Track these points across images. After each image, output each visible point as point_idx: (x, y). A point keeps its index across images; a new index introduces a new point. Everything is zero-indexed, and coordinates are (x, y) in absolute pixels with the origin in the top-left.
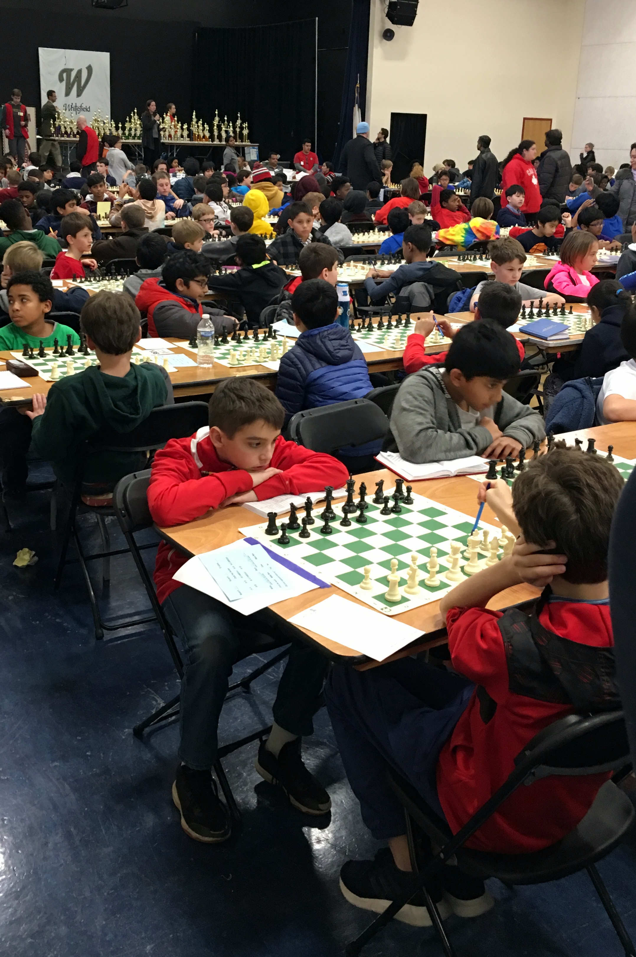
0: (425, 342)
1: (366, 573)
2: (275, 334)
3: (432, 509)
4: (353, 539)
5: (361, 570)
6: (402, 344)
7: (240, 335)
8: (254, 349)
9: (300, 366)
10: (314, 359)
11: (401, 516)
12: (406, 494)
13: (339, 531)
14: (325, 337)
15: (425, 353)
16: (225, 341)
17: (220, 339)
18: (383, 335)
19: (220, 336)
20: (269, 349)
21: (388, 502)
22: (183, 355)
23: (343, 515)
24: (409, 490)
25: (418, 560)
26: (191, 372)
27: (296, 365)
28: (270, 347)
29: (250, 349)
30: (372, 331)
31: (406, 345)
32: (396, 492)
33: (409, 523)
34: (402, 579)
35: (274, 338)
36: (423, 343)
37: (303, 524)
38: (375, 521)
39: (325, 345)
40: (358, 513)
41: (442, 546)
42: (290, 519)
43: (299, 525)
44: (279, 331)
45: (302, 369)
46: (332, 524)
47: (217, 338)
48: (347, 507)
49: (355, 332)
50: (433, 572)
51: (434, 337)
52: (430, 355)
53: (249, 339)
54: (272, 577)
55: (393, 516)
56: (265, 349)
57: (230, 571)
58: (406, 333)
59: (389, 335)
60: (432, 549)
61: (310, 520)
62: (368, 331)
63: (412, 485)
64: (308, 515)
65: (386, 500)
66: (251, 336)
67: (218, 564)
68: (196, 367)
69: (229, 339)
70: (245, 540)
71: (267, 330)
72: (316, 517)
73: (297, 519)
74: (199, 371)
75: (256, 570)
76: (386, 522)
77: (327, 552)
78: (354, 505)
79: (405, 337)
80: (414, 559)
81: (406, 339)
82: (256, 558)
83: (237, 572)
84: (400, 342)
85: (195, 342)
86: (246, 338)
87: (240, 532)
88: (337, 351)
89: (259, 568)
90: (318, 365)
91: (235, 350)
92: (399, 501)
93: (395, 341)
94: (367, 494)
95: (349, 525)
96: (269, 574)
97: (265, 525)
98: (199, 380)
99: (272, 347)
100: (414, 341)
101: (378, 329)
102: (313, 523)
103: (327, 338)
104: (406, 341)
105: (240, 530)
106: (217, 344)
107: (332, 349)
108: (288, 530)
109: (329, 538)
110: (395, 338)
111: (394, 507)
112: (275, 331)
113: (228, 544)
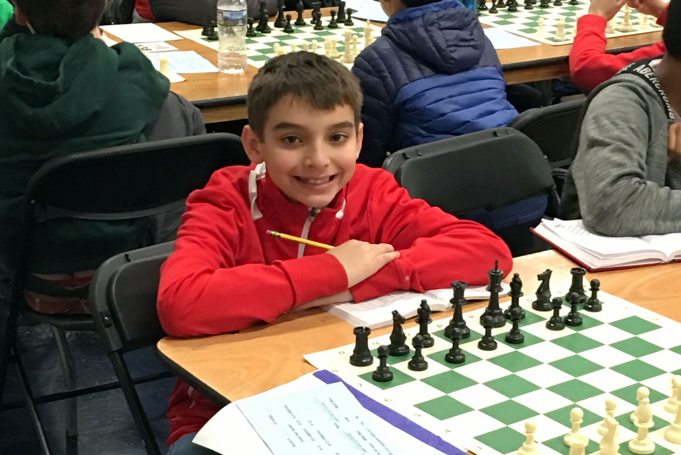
0: (607, 30)
1: (527, 432)
2: (349, 17)
3: (635, 319)
4: (501, 372)
5: (519, 427)
6: (568, 33)
7: (289, 18)
8: (315, 41)
9: (387, 74)
10: (410, 62)
11: (583, 332)
12: (589, 294)
13: (477, 359)
14: (433, 24)
15: (607, 49)
16: (264, 29)
17: (255, 25)
18: (536, 18)
19: (255, 20)
20: (340, 42)
21: (560, 308)
22: (192, 53)
23: (482, 331)
24: (595, 286)
25: (616, 409)
26: (209, 82)
27: (379, 72)
28: (343, 39)
29: (308, 43)
30: (515, 11)
31: (575, 35)
32: (572, 289)
33: (597, 344)
34: (591, 442)
35: (349, 23)
36: (603, 31)
37: (415, 347)
38: (537, 340)
39: (431, 37)
40: (508, 327)
41: (655, 383)
42: (391, 338)
43: (407, 348)
44: (356, 11)
45: (389, 79)
46: (464, 347)
47: (251, 24)
48: (490, 318)
49: (486, 12)
50: (644, 429)
51: (622, 20)
52: (616, 53)
53: (304, 24)
54: (365, 439)
55: (567, 331)
56: (334, 42)
57: (293, 430)
58: (574, 14)
59: (545, 19)
60: (641, 390)
61: (426, 339)
62: (509, 10)
63: (599, 277)
64: (423, 330)
65: (557, 305)
66: (308, 21)
67: (271, 417)
68: (216, 74)
69: (271, 24)
70: (316, 375)
71: (336, 9)
72: (436, 334)
73: (404, 338)
74: (222, 82)
75: (338, 427)
76: (555, 341)
77: (459, 395)
78: (501, 313)
79: (573, 21)
80: (609, 408)
81: (575, 24)
82: (336, 407)
83: (305, 430)
84: (566, 30)
85: (213, 31)
86: (300, 23)
87: (306, 361)
88: (452, 49)
89: (342, 423)
90: (416, 73)
91: (282, 44)
92: (578, 307)
93: (556, 29)
94: (522, 295)
95: (494, 347)
96: (360, 434)
97: (350, 348)
98: (222, 95)
99: (347, 39)
100: (589, 28)
101: (526, 8)
102: (431, 345)
103: (437, 25)
104: (575, 28)
105: (307, 357)
106: (250, 34)
107: (443, 45)
108: (390, 358)
109: (460, 370)
110: (556, 23)
111: (570, 317)
112: (350, 11)
113: (287, 382)
